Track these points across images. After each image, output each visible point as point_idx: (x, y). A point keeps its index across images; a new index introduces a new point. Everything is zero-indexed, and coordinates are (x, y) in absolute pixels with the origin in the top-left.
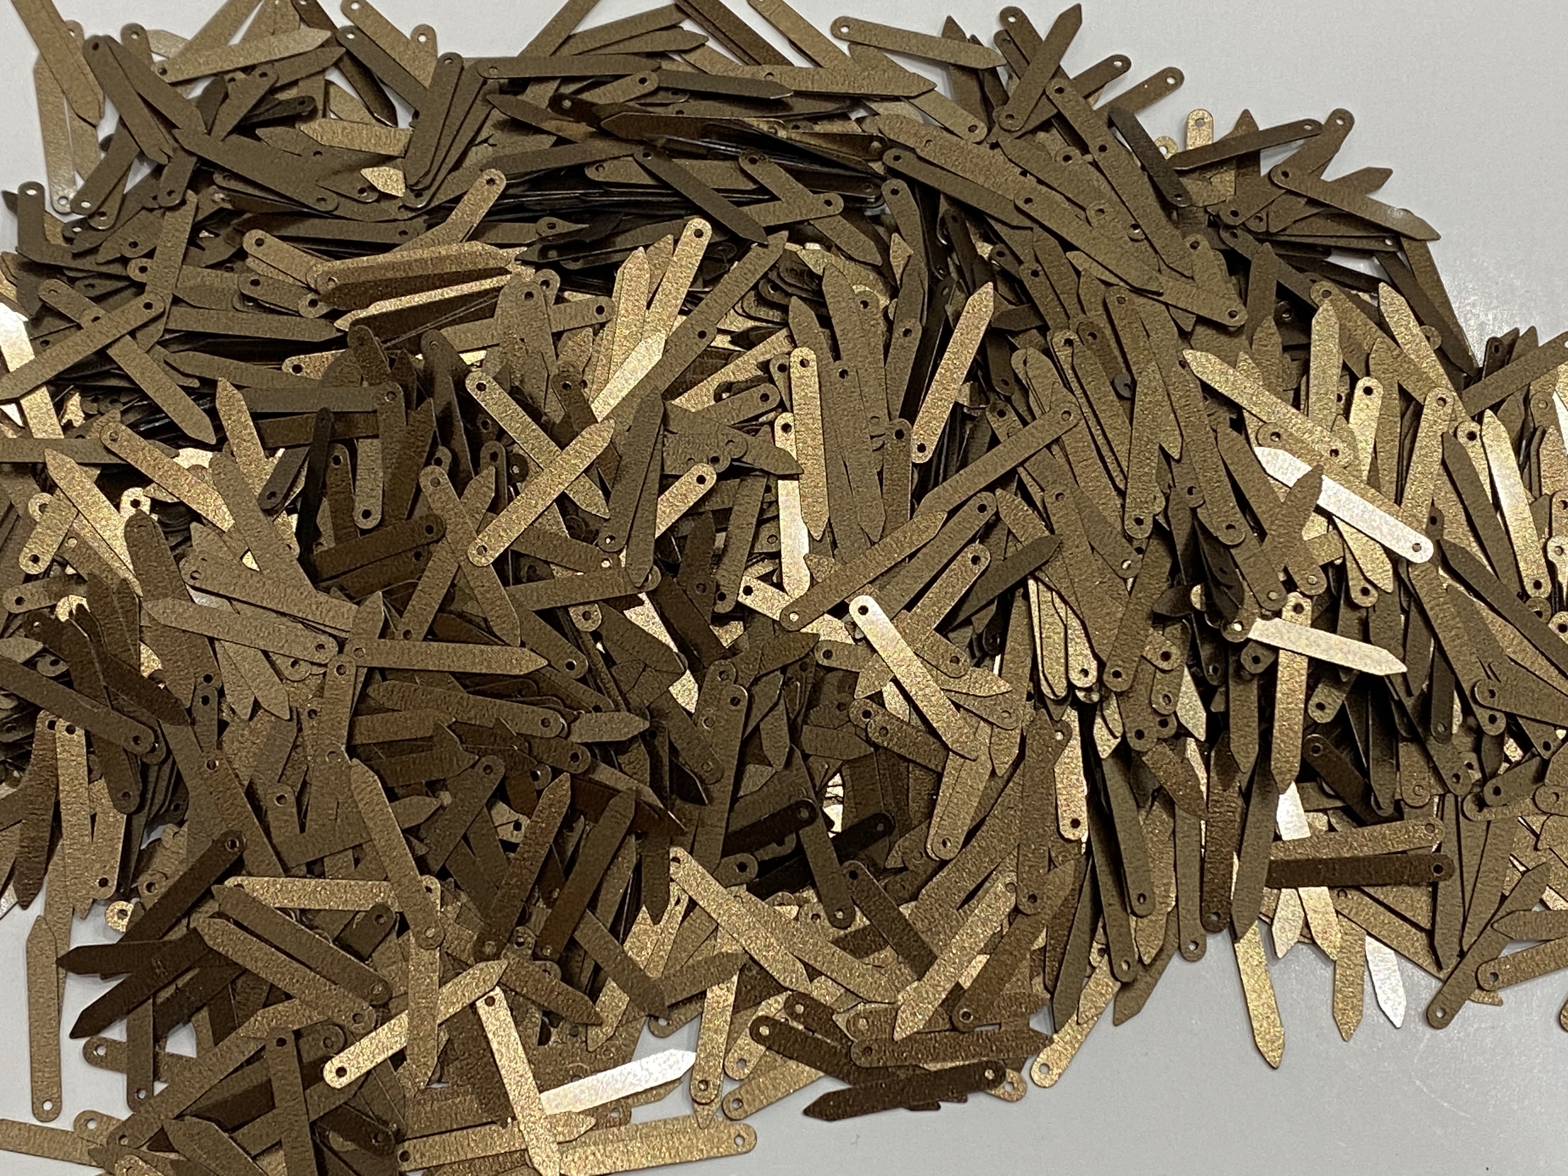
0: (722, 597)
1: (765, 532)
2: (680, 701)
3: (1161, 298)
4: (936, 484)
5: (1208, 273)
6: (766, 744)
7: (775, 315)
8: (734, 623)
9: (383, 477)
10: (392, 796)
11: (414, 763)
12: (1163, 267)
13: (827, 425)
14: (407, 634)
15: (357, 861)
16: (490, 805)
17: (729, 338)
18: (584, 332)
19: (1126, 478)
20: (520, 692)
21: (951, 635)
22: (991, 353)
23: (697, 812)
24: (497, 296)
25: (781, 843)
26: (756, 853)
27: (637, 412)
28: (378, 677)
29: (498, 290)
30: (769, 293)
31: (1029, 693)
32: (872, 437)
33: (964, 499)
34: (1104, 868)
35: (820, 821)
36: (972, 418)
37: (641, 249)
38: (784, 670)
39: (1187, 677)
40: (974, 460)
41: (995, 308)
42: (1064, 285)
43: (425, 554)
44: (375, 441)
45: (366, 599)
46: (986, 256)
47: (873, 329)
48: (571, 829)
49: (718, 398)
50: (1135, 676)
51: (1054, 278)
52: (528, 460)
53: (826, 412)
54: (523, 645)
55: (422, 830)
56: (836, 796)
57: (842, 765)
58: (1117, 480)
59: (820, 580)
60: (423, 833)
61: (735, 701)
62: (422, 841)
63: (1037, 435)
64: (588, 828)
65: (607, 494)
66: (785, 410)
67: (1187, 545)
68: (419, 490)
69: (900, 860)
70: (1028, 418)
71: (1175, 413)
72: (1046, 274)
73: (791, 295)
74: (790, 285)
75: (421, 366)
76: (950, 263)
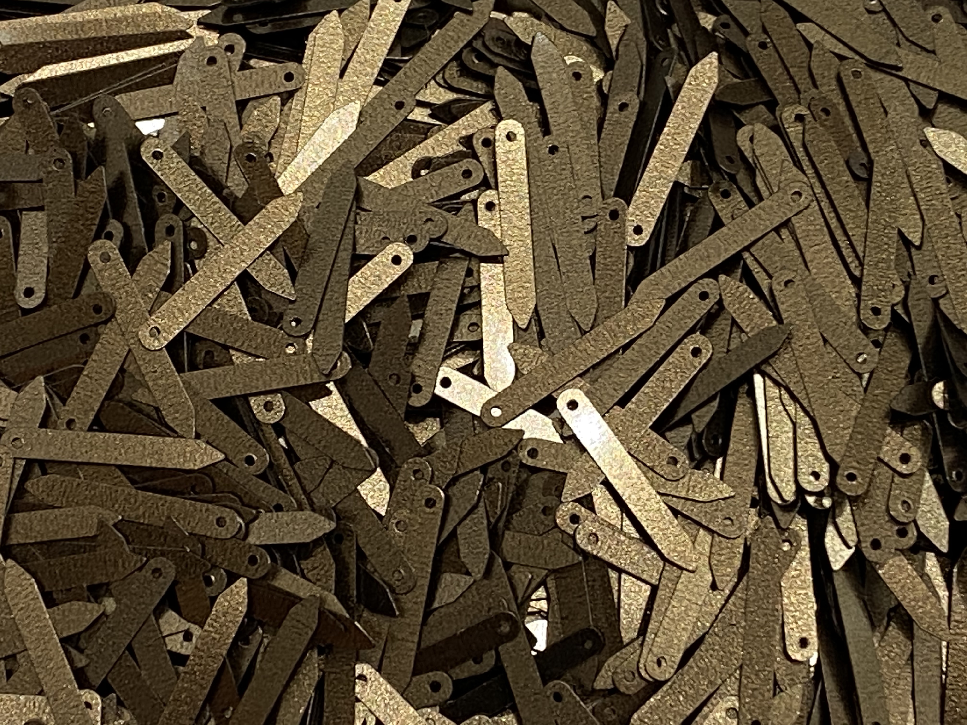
0: (418, 389)
1: (466, 319)
2: (370, 502)
3: (900, 74)
4: (653, 270)
5: (951, 48)
6: (464, 550)
7: (479, 87)
8: (430, 420)
9: (49, 252)
10: (50, 602)
11: (75, 566)
12: (902, 41)
13: (534, 204)
14: (70, 423)
15: (9, 673)
16: (159, 612)
17: (429, 111)
18: (271, 101)
19: (861, 264)
20: (193, 489)
21: (668, 434)
22: (715, 129)
23: (387, 624)
24: (177, 62)
25: (478, 660)
26: (451, 671)
27: (328, 187)
28: (37, 470)
29: (177, 55)
30: (474, 62)
31: (753, 499)
32: (584, 218)
33: (683, 285)
34: (835, 694)
35: (522, 637)
36: (693, 200)
37: (335, 12)
38: (484, 469)
39: (928, 482)
40: (695, 244)
41: (720, 80)
42: (795, 58)
43: (92, 336)
44: (40, 214)
45: (26, 385)
46: (709, 28)
47: (586, 102)
48: (247, 642)
49: (416, 174)
50: (871, 481)
51: (784, 51)
52: (208, 234)
53: (533, 190)
54: (198, 436)
55: (82, 640)
56: (540, 612)
57: (547, 576)
58: (852, 266)
59: (525, 372)
60: (82, 643)
61: (430, 503)
62: (81, 651)
63: (764, 216)
64: (266, 641)
65: (293, 275)
66: (489, 187)
67: (928, 340)
68: (87, 266)
69: (610, 681)
70: (755, 199)
71: (915, 196)
72: (774, 46)
73: (496, 66)
74: (496, 54)
75: (92, 134)
76: (670, 35)
